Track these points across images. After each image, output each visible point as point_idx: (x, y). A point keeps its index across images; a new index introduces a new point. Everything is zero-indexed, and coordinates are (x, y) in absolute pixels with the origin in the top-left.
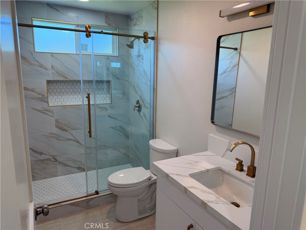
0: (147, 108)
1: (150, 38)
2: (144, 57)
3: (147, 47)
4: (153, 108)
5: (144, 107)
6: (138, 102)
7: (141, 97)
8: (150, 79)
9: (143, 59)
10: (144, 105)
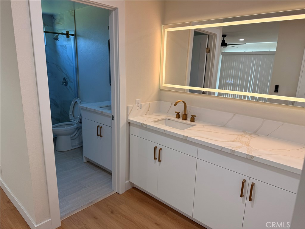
0: (72, 82)
1: (70, 35)
2: (67, 47)
3: (68, 40)
4: (77, 82)
5: (69, 82)
6: (64, 79)
7: (66, 75)
8: (72, 62)
9: (66, 48)
10: (69, 80)
